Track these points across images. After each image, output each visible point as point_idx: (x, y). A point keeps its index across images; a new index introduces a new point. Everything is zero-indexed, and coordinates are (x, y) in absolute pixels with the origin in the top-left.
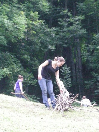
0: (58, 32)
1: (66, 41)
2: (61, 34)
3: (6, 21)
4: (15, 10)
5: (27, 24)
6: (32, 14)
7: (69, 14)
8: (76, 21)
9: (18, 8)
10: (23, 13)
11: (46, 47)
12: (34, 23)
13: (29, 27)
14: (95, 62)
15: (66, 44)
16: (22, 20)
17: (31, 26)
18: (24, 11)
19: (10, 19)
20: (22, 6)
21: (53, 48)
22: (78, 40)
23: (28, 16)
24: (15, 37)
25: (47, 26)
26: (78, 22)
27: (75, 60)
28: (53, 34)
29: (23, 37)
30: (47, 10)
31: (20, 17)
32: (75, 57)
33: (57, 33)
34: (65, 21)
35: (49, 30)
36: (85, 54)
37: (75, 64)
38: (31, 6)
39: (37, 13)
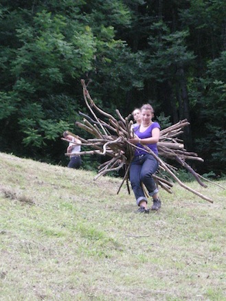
0: (148, 58)
1: (162, 73)
2: (153, 61)
3: (61, 43)
4: (75, 25)
5: (97, 47)
6: (104, 30)
7: (165, 28)
8: (177, 39)
9: (81, 21)
10: (89, 29)
11: (129, 84)
12: (107, 44)
13: (99, 52)
14: (210, 107)
15: (162, 77)
16: (87, 41)
17: (103, 51)
18: (90, 25)
19: (67, 38)
20: (87, 18)
21: (139, 85)
22: (182, 71)
23: (96, 34)
24: (77, 69)
25: (129, 49)
26: (179, 41)
27: (177, 104)
28: (140, 63)
29: (90, 68)
30: (129, 22)
31: (84, 36)
32: (178, 100)
33: (146, 60)
34: (159, 40)
35: (132, 55)
36: (194, 93)
37: (178, 111)
38: (102, 16)
39: (112, 28)
